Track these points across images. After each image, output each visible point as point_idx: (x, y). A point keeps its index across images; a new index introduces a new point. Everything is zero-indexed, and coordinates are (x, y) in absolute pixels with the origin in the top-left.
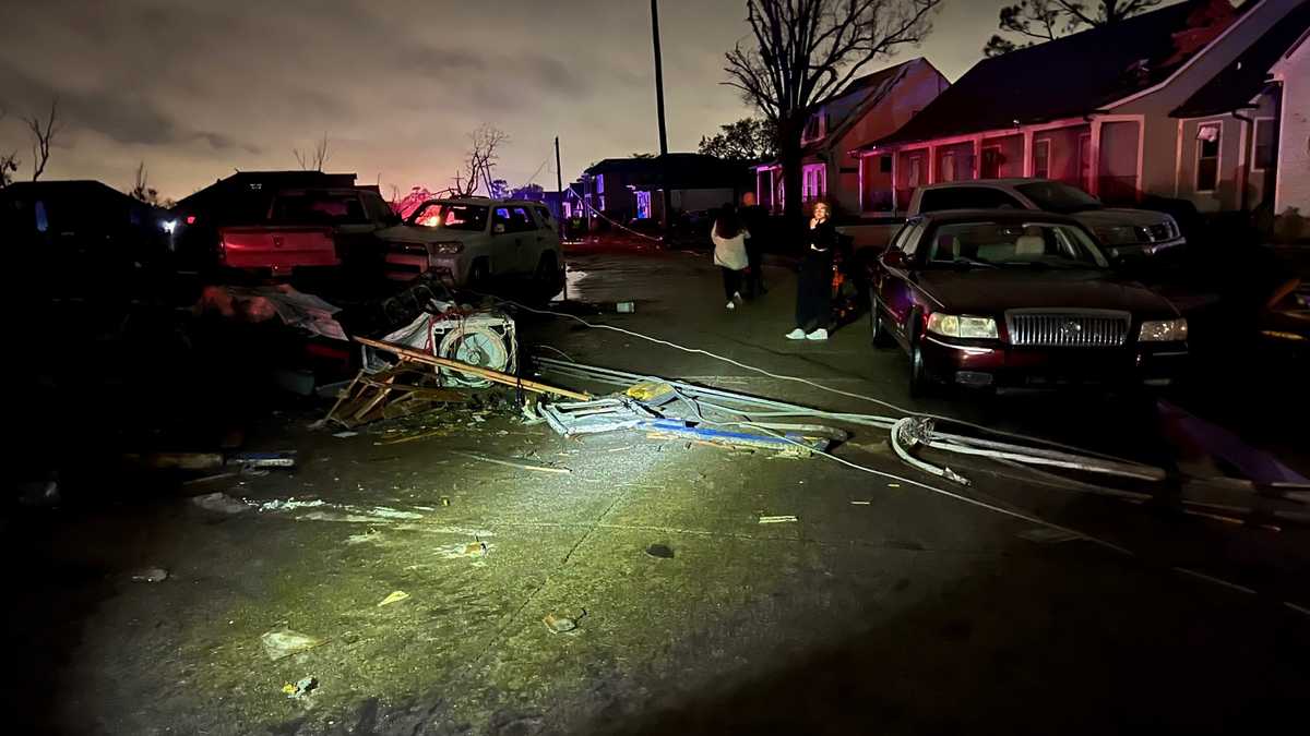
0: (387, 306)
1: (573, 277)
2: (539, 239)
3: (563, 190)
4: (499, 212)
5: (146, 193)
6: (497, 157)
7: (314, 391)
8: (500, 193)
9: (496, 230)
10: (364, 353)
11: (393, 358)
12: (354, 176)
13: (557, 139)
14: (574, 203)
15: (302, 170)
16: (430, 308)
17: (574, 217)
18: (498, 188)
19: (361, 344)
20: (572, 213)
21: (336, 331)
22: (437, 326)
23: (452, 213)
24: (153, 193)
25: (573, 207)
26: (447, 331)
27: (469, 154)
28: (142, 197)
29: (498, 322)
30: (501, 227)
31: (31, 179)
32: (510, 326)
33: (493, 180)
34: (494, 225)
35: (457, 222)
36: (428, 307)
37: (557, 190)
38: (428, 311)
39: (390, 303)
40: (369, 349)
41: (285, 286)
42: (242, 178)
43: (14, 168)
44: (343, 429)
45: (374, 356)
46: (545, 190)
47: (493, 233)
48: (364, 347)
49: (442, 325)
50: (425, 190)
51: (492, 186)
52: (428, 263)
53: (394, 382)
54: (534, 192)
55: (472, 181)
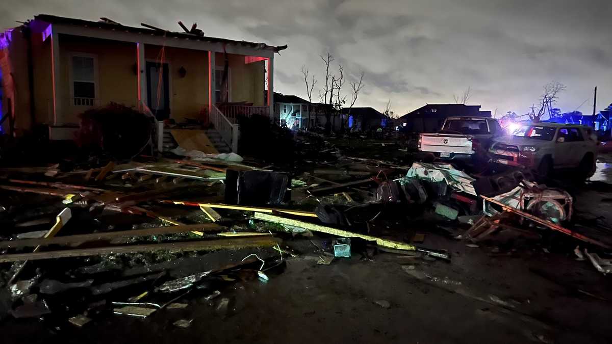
0: (499, 180)
1: (601, 166)
2: (584, 146)
3: (596, 114)
4: (562, 131)
5: (389, 113)
6: (557, 98)
7: (457, 218)
8: (556, 115)
9: (559, 140)
10: (484, 203)
11: (499, 208)
12: (480, 107)
13: (596, 88)
14: (602, 121)
15: (456, 104)
16: (522, 185)
17: (601, 130)
18: (555, 113)
19: (483, 199)
20: (599, 128)
21: (471, 190)
22: (526, 195)
23: (535, 131)
24: (392, 113)
25: (600, 125)
26: (531, 198)
27: (542, 96)
28: (387, 114)
29: (561, 197)
30: (562, 139)
31: (349, 107)
32: (569, 200)
33: (552, 108)
34: (558, 137)
35: (537, 135)
36: (521, 184)
37: (591, 114)
38: (521, 186)
39: (500, 179)
40: (487, 202)
41: (449, 166)
42: (428, 107)
43: (344, 103)
44: (471, 242)
45: (489, 205)
46: (583, 114)
47: (557, 142)
48: (484, 200)
49: (528, 195)
50: (514, 113)
51: (552, 112)
52: (518, 155)
53: (500, 222)
54: (576, 116)
55: (542, 109)
